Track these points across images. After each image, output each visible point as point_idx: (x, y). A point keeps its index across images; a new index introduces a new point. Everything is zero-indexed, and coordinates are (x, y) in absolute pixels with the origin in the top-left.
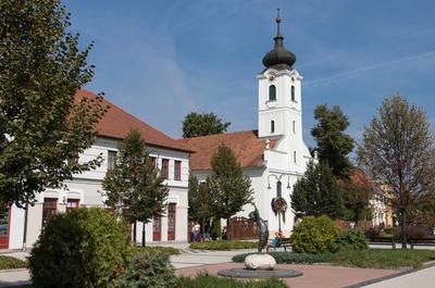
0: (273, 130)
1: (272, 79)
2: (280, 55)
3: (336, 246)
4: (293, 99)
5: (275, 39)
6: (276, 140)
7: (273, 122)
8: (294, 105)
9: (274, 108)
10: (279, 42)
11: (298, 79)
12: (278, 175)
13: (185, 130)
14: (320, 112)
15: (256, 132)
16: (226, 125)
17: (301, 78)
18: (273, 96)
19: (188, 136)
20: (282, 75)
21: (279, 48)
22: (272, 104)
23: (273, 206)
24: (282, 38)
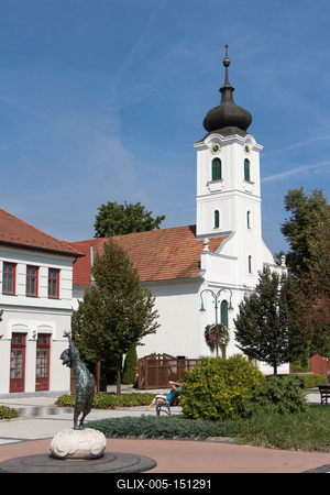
0: (217, 225)
1: (215, 149)
2: (228, 114)
3: (248, 408)
4: (247, 178)
5: (223, 90)
6: (220, 240)
7: (217, 212)
8: (248, 187)
9: (219, 191)
10: (228, 93)
11: (255, 149)
12: (216, 291)
13: (97, 226)
14: (293, 200)
15: (193, 229)
16: (159, 220)
17: (261, 147)
18: (217, 174)
19: (102, 236)
20: (231, 142)
21: (228, 104)
22: (216, 186)
23: (207, 337)
24: (232, 89)
